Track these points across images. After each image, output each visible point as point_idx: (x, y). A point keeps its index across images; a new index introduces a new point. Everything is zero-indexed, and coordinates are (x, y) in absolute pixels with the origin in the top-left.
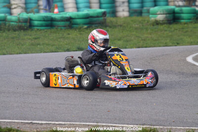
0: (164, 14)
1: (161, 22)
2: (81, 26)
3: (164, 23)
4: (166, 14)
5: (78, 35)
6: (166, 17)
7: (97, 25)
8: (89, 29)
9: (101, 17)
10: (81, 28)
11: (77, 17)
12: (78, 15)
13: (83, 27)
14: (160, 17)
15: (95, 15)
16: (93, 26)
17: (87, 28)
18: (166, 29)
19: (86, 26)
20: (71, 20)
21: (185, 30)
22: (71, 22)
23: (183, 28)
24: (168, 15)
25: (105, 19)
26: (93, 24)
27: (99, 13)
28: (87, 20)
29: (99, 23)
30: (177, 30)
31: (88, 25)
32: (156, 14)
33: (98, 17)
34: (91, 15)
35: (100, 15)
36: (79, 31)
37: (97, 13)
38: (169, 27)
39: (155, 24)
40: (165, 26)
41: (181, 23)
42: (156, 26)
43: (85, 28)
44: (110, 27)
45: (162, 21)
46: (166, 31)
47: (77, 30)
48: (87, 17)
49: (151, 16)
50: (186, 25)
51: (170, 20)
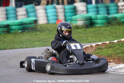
0: (82, 20)
1: (80, 27)
2: (17, 31)
3: (83, 28)
4: (84, 20)
5: (12, 38)
6: (84, 23)
7: (29, 30)
8: (22, 33)
9: (32, 24)
10: (16, 32)
11: (13, 24)
12: (14, 23)
13: (18, 32)
14: (80, 23)
15: (28, 22)
16: (26, 31)
17: (21, 33)
18: (83, 32)
19: (20, 31)
20: (8, 27)
21: (97, 32)
22: (8, 28)
23: (96, 31)
24: (86, 21)
25: (36, 26)
26: (26, 29)
27: (31, 21)
28: (22, 27)
29: (31, 29)
30: (90, 32)
31: (22, 30)
32: (77, 21)
33: (30, 24)
34: (24, 22)
35: (32, 22)
36: (14, 35)
37: (30, 21)
38: (85, 30)
39: (75, 28)
40: (83, 30)
41: (96, 27)
42: (75, 30)
43: (20, 33)
44: (40, 31)
45: (82, 26)
46: (82, 33)
47: (13, 34)
48: (22, 24)
49: (73, 22)
50: (99, 29)
51: (88, 25)
